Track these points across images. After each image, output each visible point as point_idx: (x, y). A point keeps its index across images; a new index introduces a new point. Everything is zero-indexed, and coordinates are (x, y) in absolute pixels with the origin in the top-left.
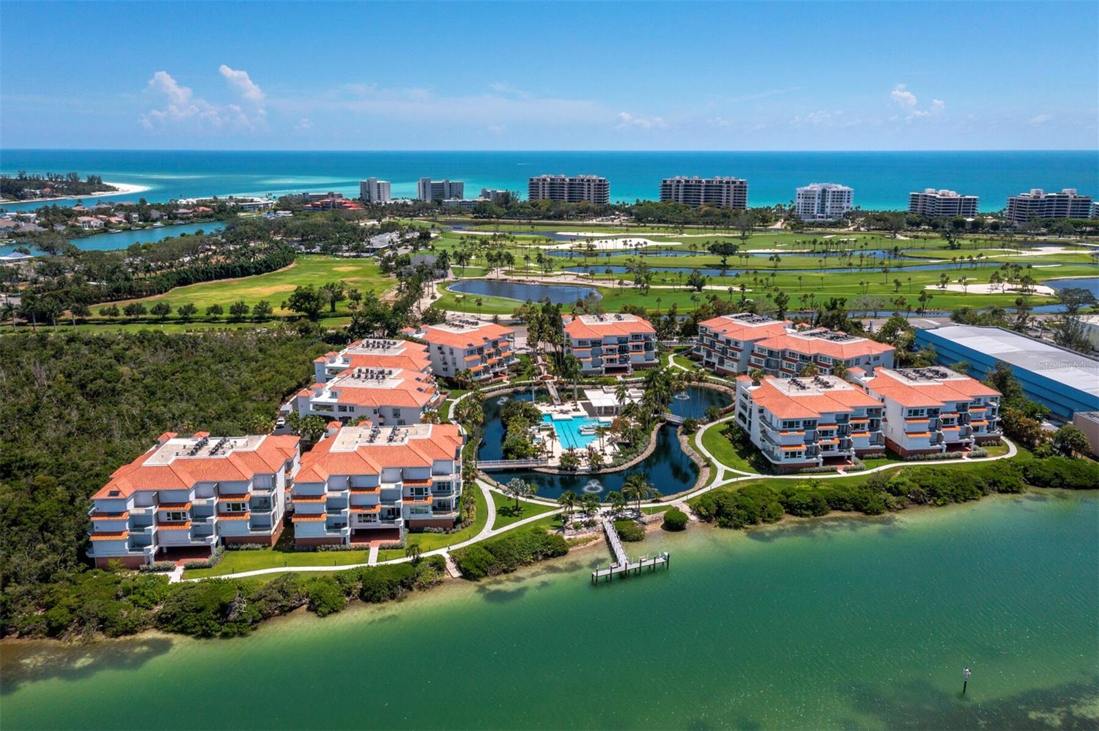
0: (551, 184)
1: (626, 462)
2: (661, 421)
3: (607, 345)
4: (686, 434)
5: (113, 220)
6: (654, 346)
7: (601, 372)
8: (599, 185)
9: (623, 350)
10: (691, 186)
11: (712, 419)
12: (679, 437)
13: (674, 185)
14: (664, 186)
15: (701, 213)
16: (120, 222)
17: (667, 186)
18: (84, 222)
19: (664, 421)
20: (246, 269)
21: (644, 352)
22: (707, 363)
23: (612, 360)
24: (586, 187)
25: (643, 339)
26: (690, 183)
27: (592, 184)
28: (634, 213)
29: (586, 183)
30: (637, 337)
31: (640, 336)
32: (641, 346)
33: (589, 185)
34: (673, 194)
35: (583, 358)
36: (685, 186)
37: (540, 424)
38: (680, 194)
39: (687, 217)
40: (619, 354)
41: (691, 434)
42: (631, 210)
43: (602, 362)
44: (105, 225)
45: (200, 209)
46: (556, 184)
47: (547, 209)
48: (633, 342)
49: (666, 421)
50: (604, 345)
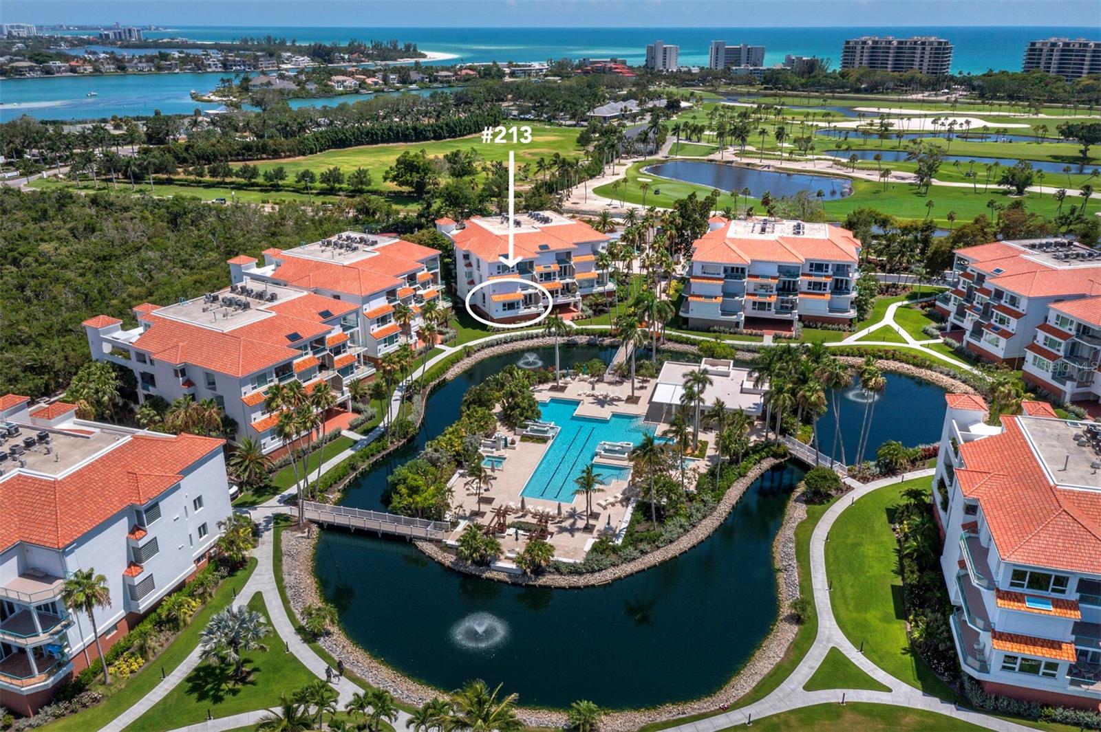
0: (873, 48)
1: (614, 565)
2: (775, 456)
3: (755, 276)
4: (807, 502)
5: (370, 80)
6: (852, 285)
7: (737, 324)
8: (936, 49)
9: (787, 289)
10: (1072, 51)
11: (889, 470)
12: (791, 504)
13: (1046, 49)
14: (1031, 50)
15: (1078, 88)
16: (376, 83)
17: (1035, 50)
18: (338, 82)
19: (784, 456)
20: (421, 133)
21: (828, 297)
22: (955, 328)
23: (762, 306)
24: (919, 52)
25: (830, 273)
26: (1071, 47)
27: (928, 48)
28: (979, 86)
29: (920, 47)
30: (819, 267)
31: (827, 266)
32: (825, 285)
33: (924, 49)
34: (1043, 62)
35: (706, 297)
36: (1063, 50)
37: (526, 427)
38: (1053, 62)
39: (1053, 93)
40: (778, 295)
41: (821, 503)
42: (976, 83)
43: (743, 308)
44: (360, 85)
45: (464, 72)
46: (880, 48)
47: (858, 80)
48: (810, 275)
49: (789, 456)
50: (750, 276)
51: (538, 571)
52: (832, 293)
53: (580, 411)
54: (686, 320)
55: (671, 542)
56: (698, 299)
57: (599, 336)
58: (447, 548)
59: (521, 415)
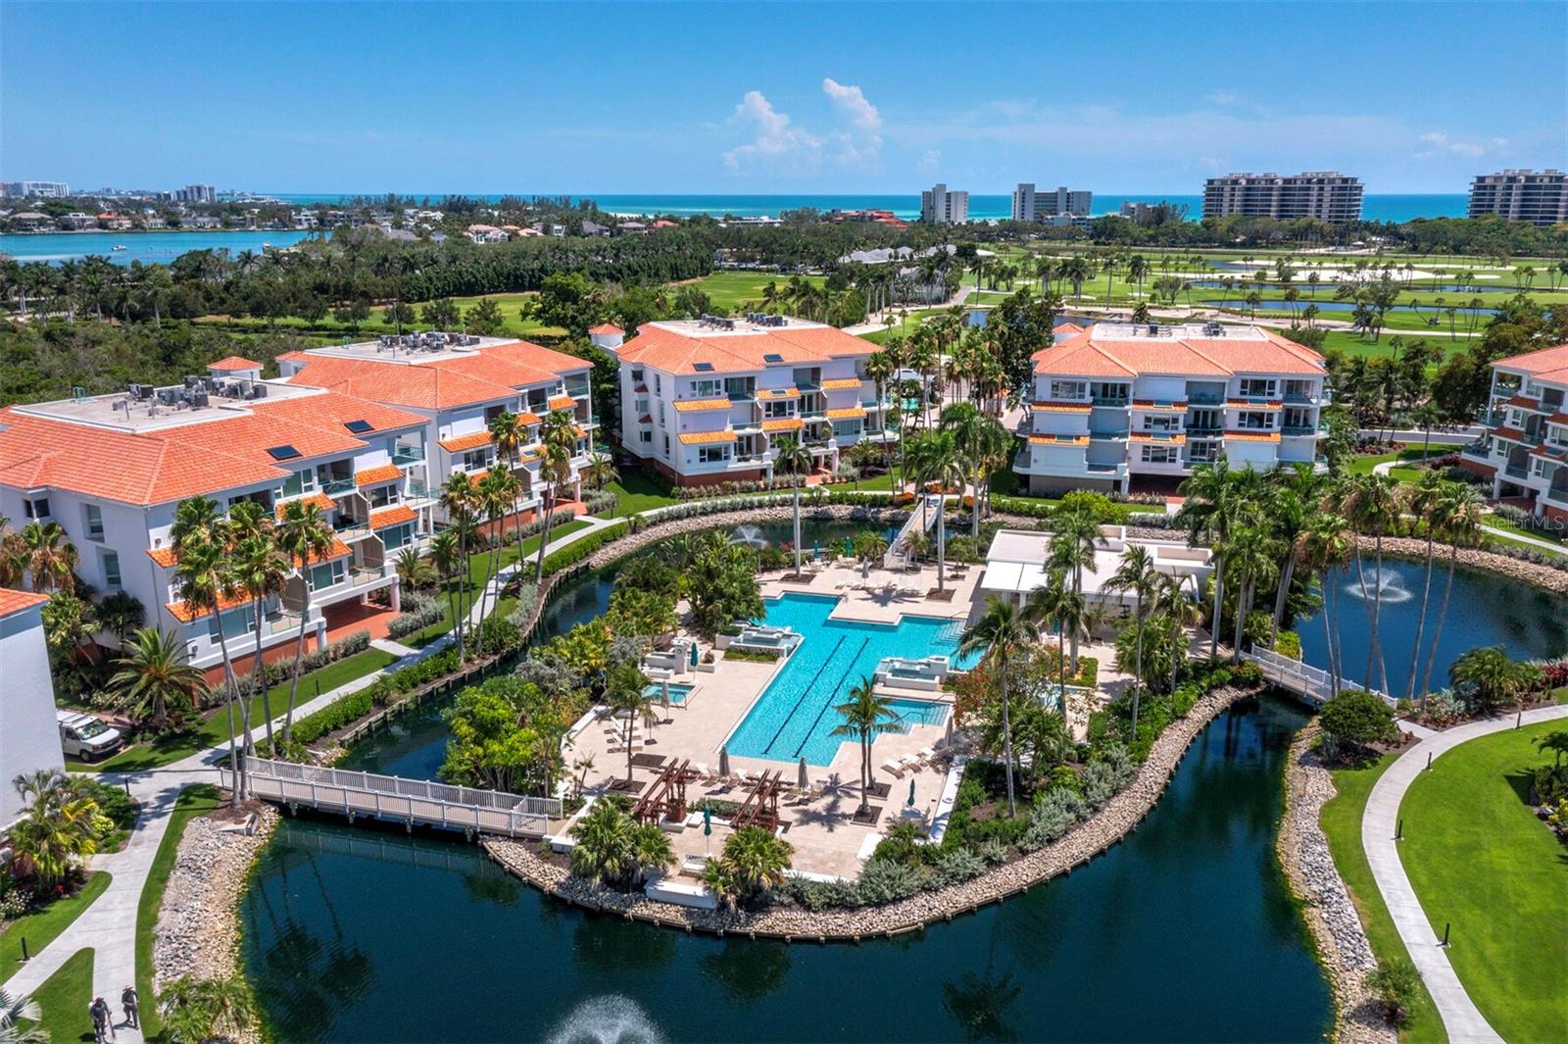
0: (1248, 189)
2: (1236, 682)
3: (1149, 403)
4: (1330, 764)
5: (523, 233)
6: (1316, 419)
7: (1117, 485)
8: (1340, 188)
9: (1203, 424)
10: (1540, 187)
12: (1292, 771)
13: (1500, 187)
14: (1479, 188)
15: (1557, 234)
16: (534, 236)
17: (1485, 188)
18: (477, 232)
19: (1254, 684)
21: (1276, 438)
23: (1159, 456)
24: (1315, 193)
25: (1279, 396)
26: (1538, 183)
27: (1328, 188)
28: (1409, 235)
29: (1316, 186)
30: (1258, 386)
31: (1272, 383)
32: (1270, 416)
33: (1322, 189)
34: (1497, 203)
35: (1060, 437)
36: (1525, 187)
37: (735, 633)
38: (1512, 204)
39: (1521, 242)
40: (1188, 434)
41: (1360, 766)
42: (1403, 231)
43: (1124, 456)
44: (510, 238)
45: (660, 224)
46: (1258, 189)
47: (1231, 229)
48: (1243, 401)
49: (1263, 686)
50: (1137, 402)
51: (755, 901)
52: (1282, 432)
53: (840, 611)
54: (1025, 479)
55: (1051, 841)
56: (1046, 441)
57: (871, 506)
58: (555, 854)
59: (728, 610)
